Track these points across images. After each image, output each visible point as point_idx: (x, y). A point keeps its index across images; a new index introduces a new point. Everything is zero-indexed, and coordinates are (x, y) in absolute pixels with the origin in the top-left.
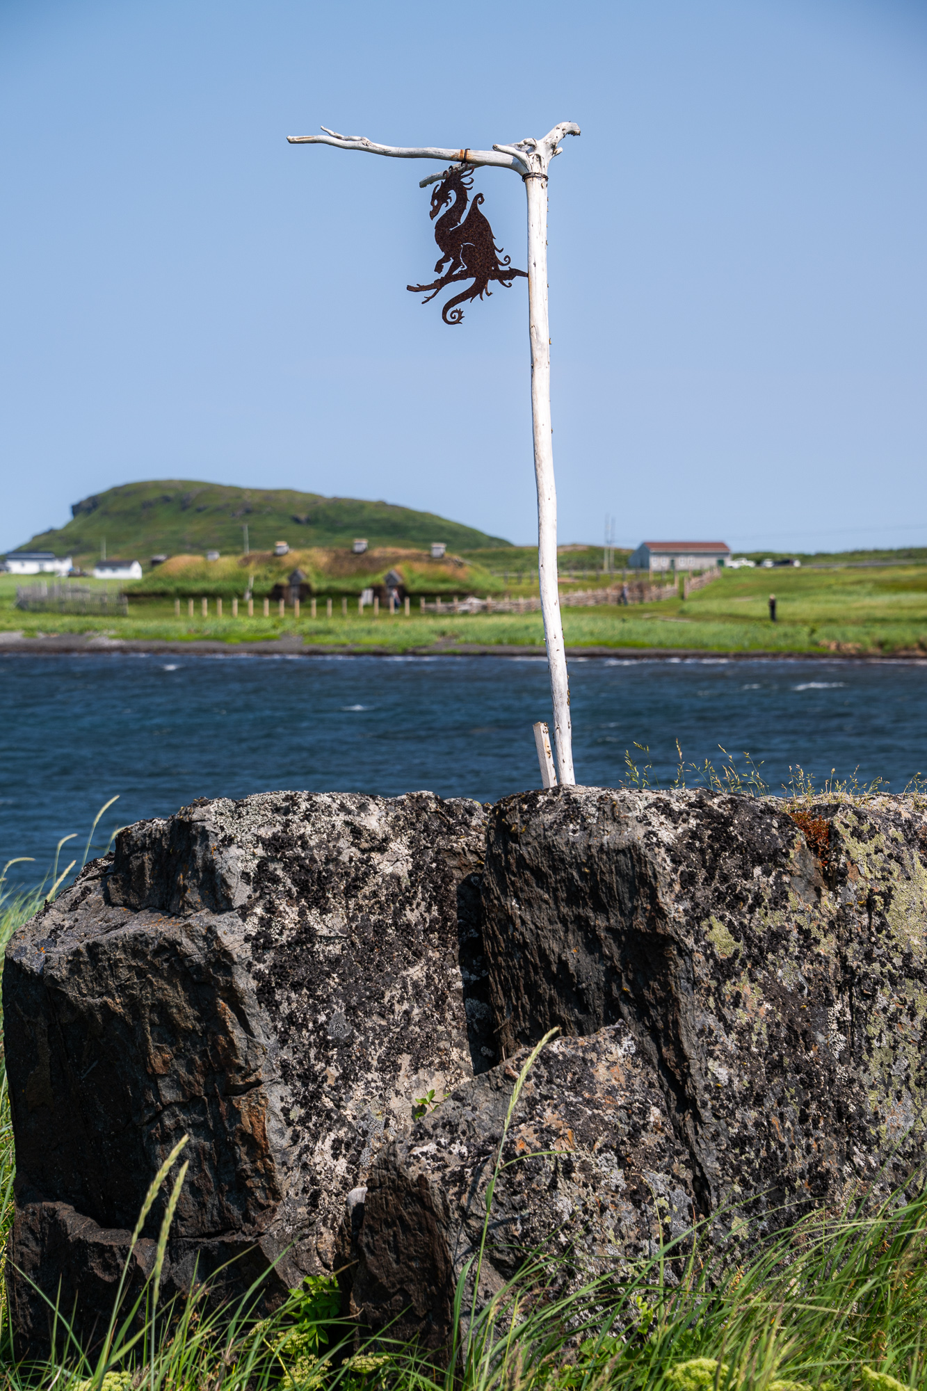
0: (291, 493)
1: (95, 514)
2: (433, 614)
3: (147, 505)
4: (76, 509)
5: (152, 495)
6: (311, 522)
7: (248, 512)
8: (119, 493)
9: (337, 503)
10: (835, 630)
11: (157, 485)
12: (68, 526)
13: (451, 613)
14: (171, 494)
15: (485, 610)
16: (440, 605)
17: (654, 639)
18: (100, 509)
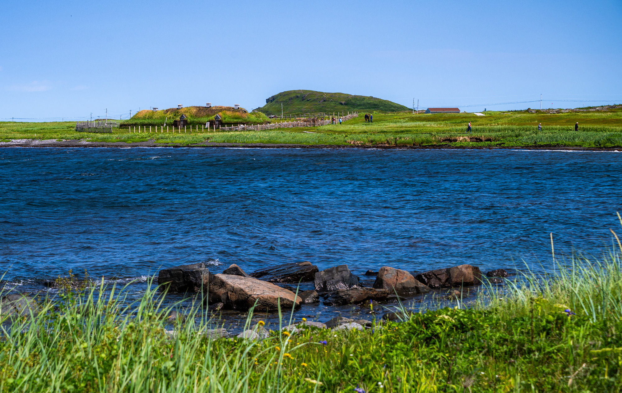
0: (340, 94)
1: (273, 103)
2: (224, 131)
3: (291, 99)
4: (268, 101)
5: (292, 96)
6: (346, 104)
7: (325, 101)
8: (281, 95)
9: (355, 97)
10: (353, 136)
11: (295, 92)
12: (265, 106)
13: (231, 130)
14: (299, 95)
15: (243, 129)
16: (226, 127)
17: (282, 140)
18: (275, 100)
